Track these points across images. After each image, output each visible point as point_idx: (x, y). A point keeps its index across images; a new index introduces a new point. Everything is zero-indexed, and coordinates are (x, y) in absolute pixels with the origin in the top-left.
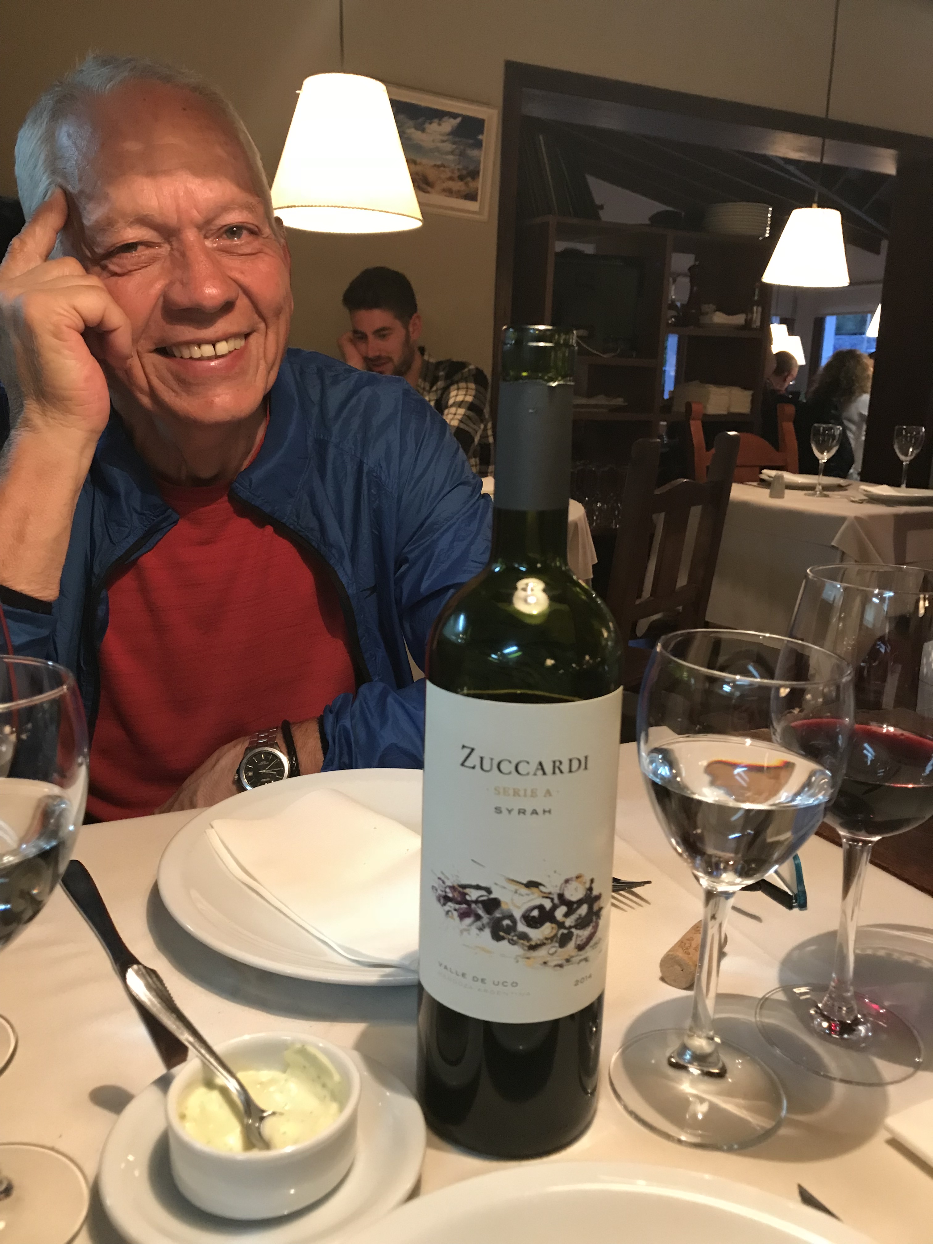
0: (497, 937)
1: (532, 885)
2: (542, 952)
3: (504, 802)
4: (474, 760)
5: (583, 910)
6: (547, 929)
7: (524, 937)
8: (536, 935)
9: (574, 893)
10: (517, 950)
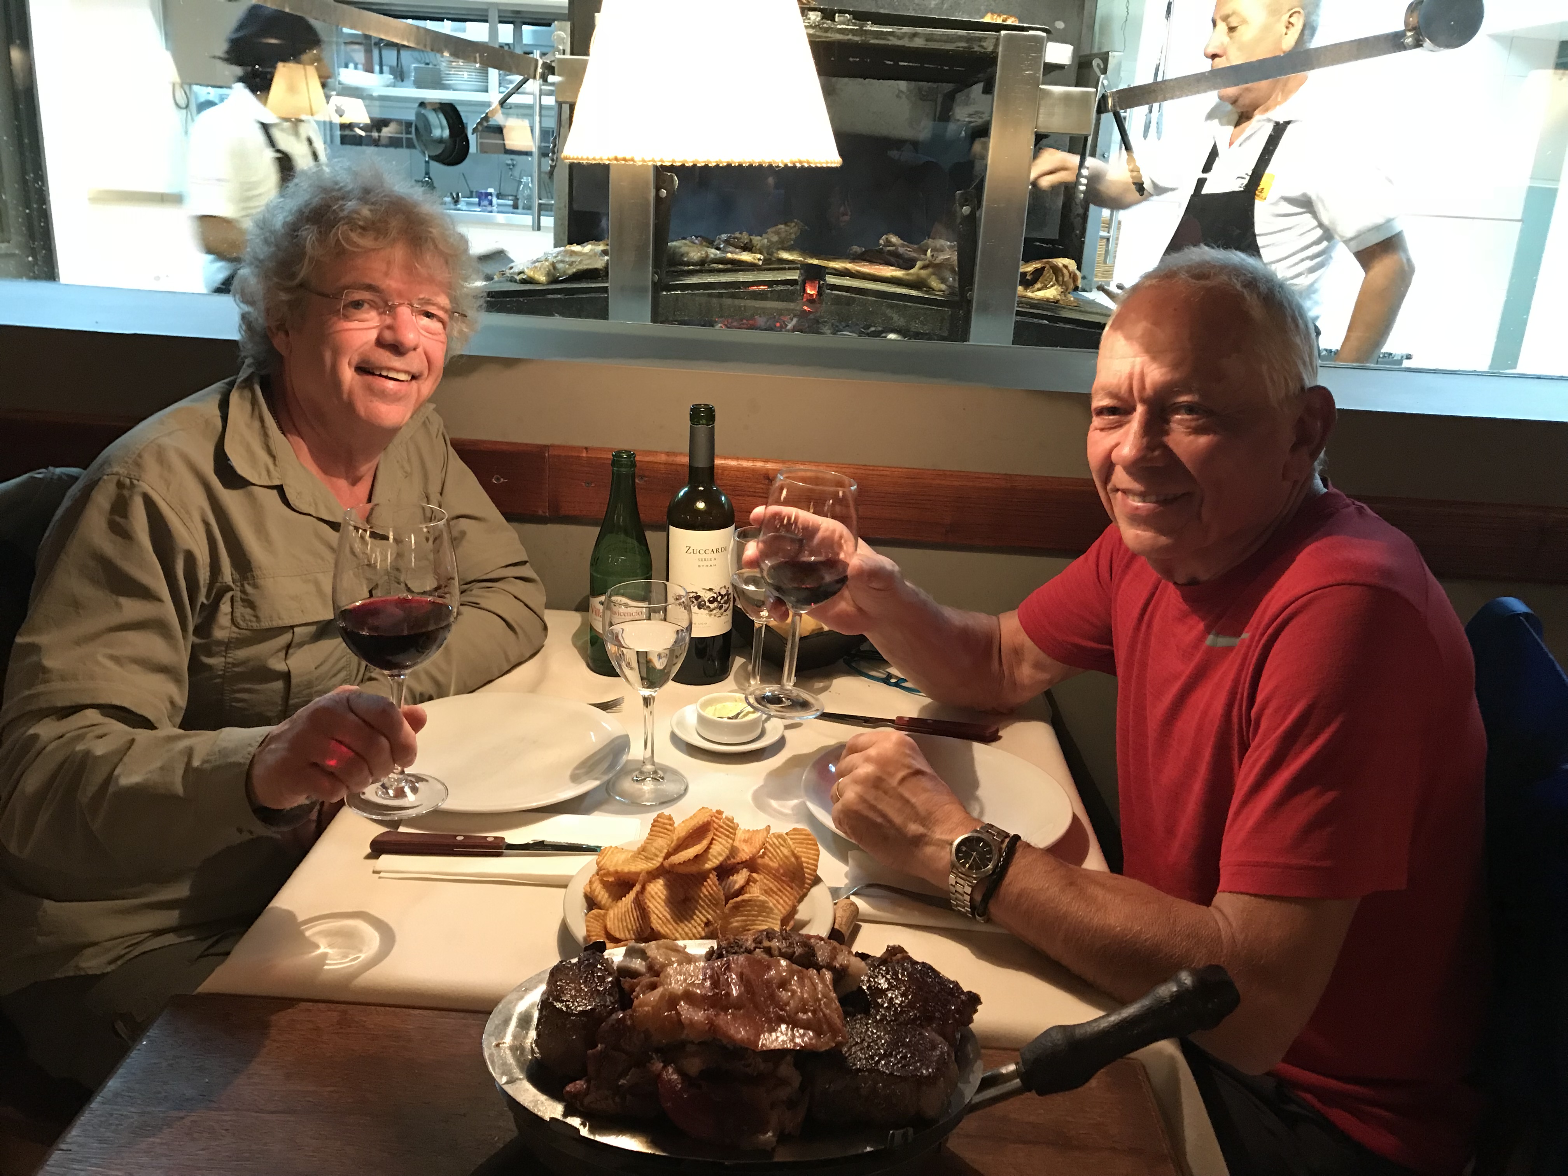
0: (699, 608)
1: (711, 590)
2: (714, 612)
3: (701, 563)
4: (691, 550)
5: (726, 598)
6: (715, 604)
7: (709, 607)
8: (712, 606)
9: (723, 592)
10: (707, 612)
